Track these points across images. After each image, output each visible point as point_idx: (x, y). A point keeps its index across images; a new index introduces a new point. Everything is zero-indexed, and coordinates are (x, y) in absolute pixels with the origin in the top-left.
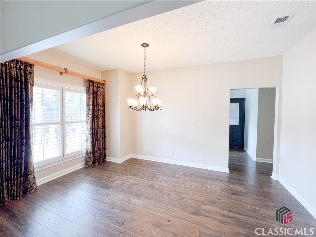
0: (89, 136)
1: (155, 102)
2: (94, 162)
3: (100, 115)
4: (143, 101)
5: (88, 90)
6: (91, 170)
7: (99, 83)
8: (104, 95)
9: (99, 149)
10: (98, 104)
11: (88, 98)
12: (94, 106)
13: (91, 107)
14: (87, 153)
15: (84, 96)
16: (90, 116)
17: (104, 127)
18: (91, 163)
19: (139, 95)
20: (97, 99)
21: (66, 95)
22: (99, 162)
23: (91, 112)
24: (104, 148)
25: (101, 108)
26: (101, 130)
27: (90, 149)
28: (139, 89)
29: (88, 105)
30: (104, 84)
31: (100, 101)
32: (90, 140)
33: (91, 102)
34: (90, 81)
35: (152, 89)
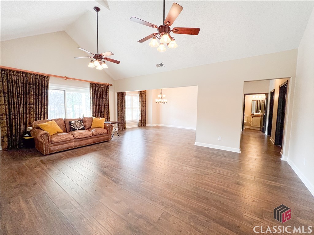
0: (140, 114)
1: (164, 100)
2: (142, 125)
3: (144, 106)
4: (160, 100)
5: (140, 95)
6: (141, 128)
7: (144, 92)
8: (145, 97)
9: (143, 120)
10: (143, 101)
11: (140, 99)
12: (142, 102)
13: (141, 102)
14: (139, 121)
15: (138, 97)
16: (141, 106)
17: (145, 111)
18: (140, 125)
19: (159, 98)
20: (143, 98)
21: (133, 98)
22: (143, 125)
23: (141, 104)
24: (145, 120)
25: (144, 102)
26: (144, 112)
27: (140, 119)
28: (160, 96)
29: (140, 101)
30: (145, 92)
31: (144, 100)
32: (140, 116)
33: (141, 100)
34: (141, 91)
35: (164, 96)
